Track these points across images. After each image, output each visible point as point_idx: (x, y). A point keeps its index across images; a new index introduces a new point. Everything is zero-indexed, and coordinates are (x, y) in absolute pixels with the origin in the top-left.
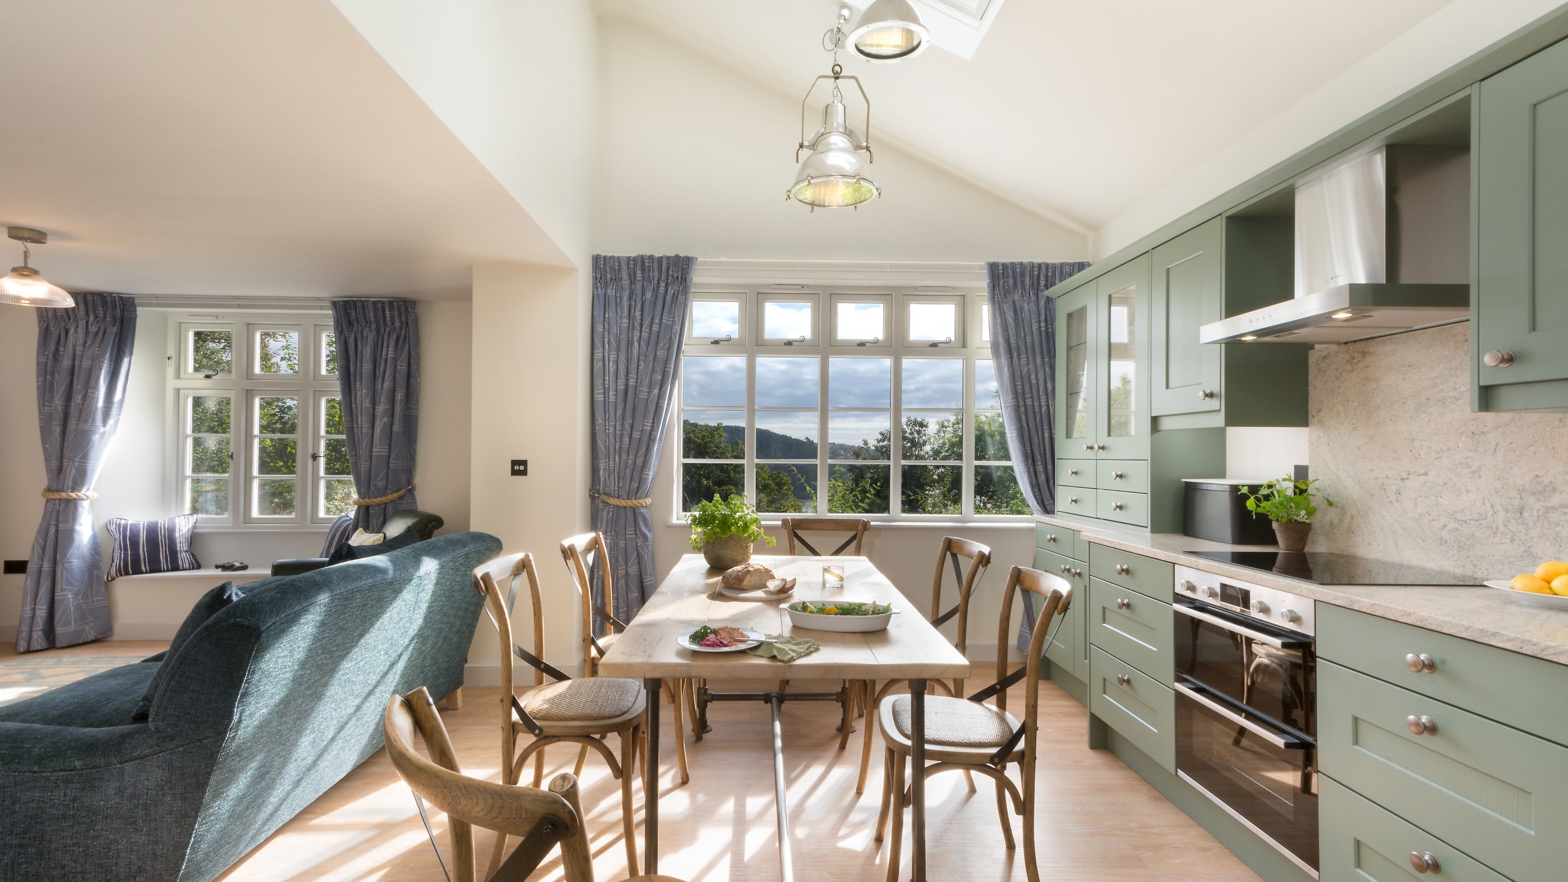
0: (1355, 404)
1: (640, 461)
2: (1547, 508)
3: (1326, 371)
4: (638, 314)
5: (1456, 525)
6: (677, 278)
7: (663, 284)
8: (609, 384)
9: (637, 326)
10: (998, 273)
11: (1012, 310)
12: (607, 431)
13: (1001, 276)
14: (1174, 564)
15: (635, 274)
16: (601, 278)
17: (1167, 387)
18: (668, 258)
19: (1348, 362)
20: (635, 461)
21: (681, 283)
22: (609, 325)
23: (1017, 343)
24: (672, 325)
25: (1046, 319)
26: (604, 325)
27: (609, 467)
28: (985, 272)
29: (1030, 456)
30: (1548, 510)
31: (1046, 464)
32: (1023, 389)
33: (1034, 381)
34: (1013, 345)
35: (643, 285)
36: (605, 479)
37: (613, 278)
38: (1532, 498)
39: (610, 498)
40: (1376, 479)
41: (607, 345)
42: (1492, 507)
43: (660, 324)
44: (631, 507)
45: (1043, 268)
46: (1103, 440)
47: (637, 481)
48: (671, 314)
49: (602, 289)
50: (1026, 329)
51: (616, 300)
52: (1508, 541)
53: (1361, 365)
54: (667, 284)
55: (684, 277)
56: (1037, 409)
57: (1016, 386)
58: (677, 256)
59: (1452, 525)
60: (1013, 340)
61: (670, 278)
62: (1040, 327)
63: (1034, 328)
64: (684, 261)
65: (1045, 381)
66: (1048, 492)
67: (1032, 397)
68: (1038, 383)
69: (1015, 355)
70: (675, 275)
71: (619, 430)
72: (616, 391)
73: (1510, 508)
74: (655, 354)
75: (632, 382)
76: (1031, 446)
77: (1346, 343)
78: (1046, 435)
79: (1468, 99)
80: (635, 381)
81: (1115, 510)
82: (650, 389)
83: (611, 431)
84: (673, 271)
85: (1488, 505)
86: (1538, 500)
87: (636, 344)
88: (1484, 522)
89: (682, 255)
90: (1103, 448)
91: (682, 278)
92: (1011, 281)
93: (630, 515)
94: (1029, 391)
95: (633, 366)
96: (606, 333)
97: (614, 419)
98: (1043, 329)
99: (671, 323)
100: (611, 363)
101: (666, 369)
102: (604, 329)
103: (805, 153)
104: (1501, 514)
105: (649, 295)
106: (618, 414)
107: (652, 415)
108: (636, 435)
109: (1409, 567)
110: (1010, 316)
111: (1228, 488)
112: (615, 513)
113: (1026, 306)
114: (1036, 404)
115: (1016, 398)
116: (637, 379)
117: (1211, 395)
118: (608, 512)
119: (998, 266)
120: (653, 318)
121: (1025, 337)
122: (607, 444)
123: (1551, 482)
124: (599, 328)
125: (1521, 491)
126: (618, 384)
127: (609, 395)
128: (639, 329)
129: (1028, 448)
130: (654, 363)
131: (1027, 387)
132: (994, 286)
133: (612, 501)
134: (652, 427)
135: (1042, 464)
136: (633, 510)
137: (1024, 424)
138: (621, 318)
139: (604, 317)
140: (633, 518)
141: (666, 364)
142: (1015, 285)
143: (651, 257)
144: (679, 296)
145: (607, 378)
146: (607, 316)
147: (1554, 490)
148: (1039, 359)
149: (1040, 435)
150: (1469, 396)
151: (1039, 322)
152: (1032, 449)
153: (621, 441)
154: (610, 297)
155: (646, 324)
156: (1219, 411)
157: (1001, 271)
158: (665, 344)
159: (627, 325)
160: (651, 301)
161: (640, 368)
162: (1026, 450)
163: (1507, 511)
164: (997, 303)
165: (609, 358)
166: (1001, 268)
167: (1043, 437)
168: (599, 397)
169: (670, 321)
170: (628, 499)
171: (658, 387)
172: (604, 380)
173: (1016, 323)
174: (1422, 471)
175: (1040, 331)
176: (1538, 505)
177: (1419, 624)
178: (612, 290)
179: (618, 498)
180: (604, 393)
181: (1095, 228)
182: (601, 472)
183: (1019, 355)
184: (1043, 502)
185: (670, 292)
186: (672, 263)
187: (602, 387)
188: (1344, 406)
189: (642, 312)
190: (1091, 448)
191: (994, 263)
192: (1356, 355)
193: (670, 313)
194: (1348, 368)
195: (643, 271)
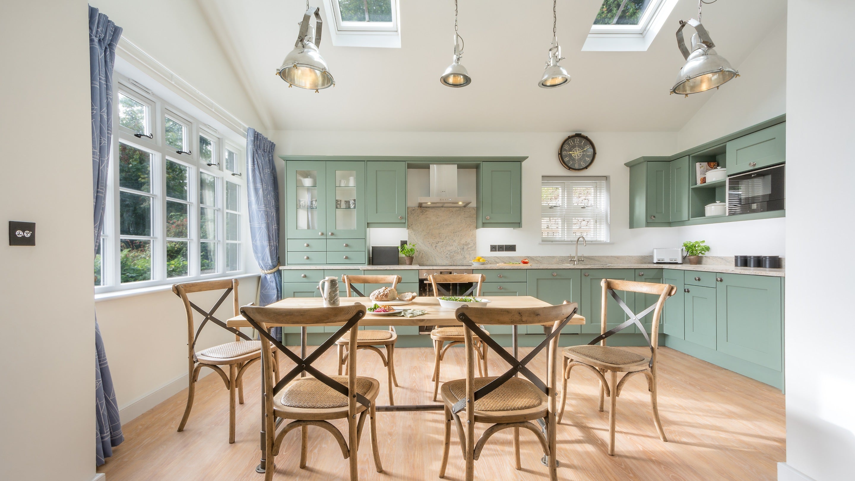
0: (423, 224)
3: (414, 214)
5: (450, 253)
14: (420, 270)
17: (376, 212)
19: (421, 212)
30: (468, 248)
38: (465, 246)
42: (458, 248)
46: (332, 230)
52: (461, 255)
53: (425, 213)
73: (461, 248)
79: (479, 164)
88: (456, 252)
90: (332, 234)
104: (459, 250)
123: (468, 242)
125: (463, 244)
147: (469, 244)
156: (405, 223)
174: (442, 241)
176: (466, 247)
188: (420, 224)
190: (323, 234)
192: (424, 211)
194: (422, 214)
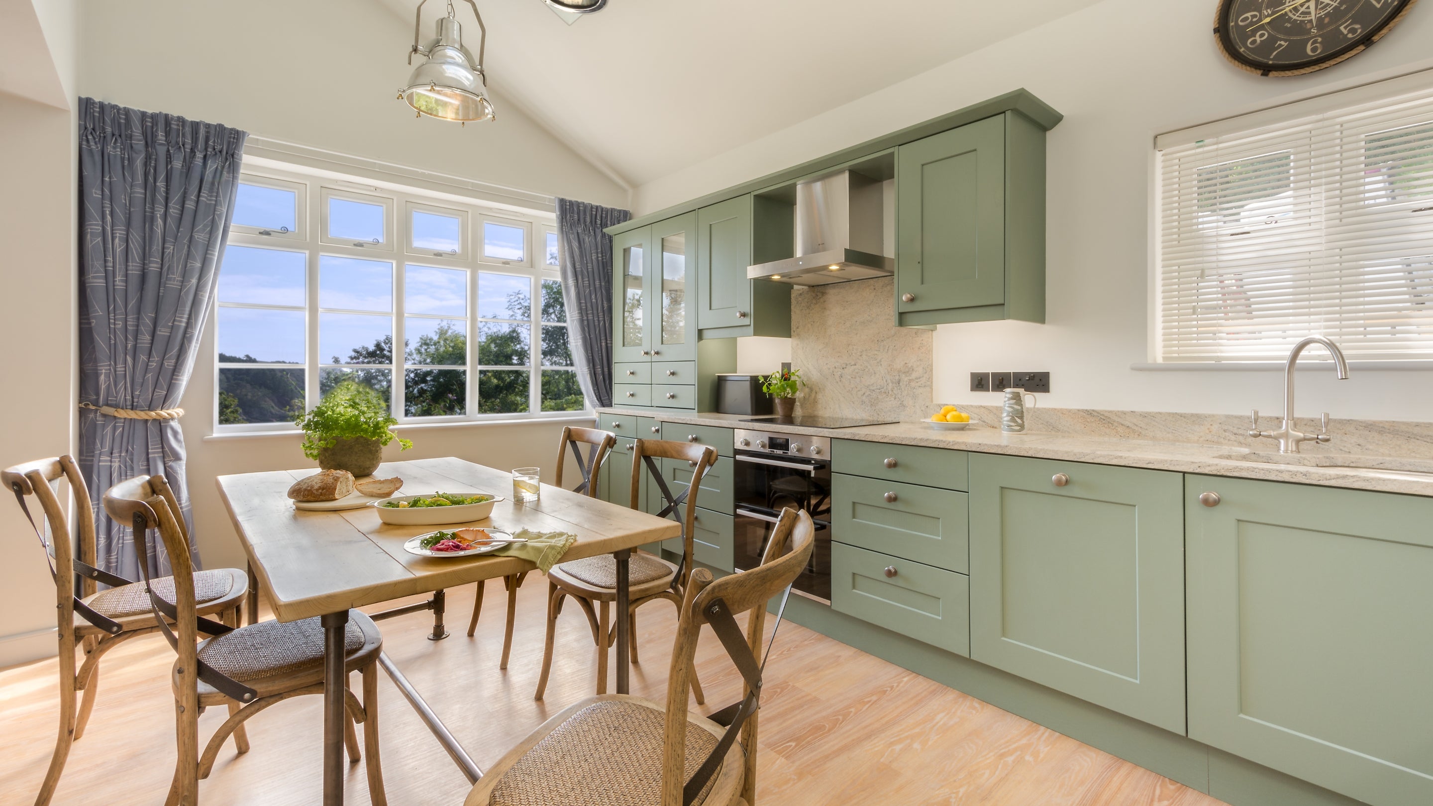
0: (818, 323)
1: (169, 364)
2: (910, 380)
3: (801, 303)
4: (161, 184)
5: (870, 393)
6: (221, 152)
7: (199, 156)
8: (114, 267)
9: (160, 197)
10: (566, 208)
11: (577, 241)
12: (112, 326)
13: (568, 211)
14: (734, 429)
15: (154, 136)
16: (93, 129)
17: (710, 309)
18: (208, 126)
19: (814, 298)
20: (162, 364)
21: (227, 159)
22: (111, 192)
23: (581, 268)
24: (215, 205)
25: (602, 251)
26: (103, 191)
27: (115, 371)
28: (556, 205)
29: (591, 360)
31: (603, 367)
32: (586, 306)
33: (594, 300)
34: (578, 269)
35: (168, 151)
36: (109, 386)
37: (117, 133)
38: (904, 375)
39: (120, 410)
40: (829, 369)
41: (109, 217)
42: (886, 381)
43: (198, 202)
44: (155, 420)
45: (600, 210)
46: (657, 346)
47: (165, 387)
48: (212, 192)
49: (96, 143)
50: (588, 257)
51: (123, 162)
52: (893, 399)
53: (822, 300)
54: (205, 157)
55: (230, 152)
56: (596, 324)
57: (580, 303)
58: (221, 127)
59: (868, 393)
60: (578, 265)
61: (210, 150)
62: (598, 257)
63: (593, 257)
64: (231, 134)
65: (602, 301)
66: (605, 390)
67: (593, 314)
68: (597, 302)
69: (580, 277)
70: (218, 148)
71: (133, 326)
72: (126, 275)
73: (894, 381)
74: (191, 237)
75: (154, 267)
76: (592, 353)
77: (813, 286)
78: (604, 344)
79: (892, 154)
80: (159, 266)
81: (669, 398)
82: (184, 277)
83: (119, 326)
84: (214, 142)
85: (885, 380)
86: (906, 376)
87: (160, 222)
88: (883, 390)
89: (228, 125)
90: (657, 353)
91: (227, 153)
92: (576, 217)
93: (153, 429)
94: (591, 308)
95: (156, 247)
96: (107, 203)
97: (123, 310)
98: (600, 259)
99: (214, 202)
100: (117, 241)
101: (208, 256)
102: (103, 195)
103: (418, 59)
104: (890, 384)
105: (177, 164)
106: (130, 307)
107: (187, 309)
108: (162, 332)
109: (846, 419)
110: (575, 244)
111: (748, 378)
112: (126, 428)
113: (587, 238)
114: (596, 319)
115: (581, 313)
116: (162, 265)
117: (744, 315)
118: (115, 429)
119: (566, 202)
120: (185, 193)
121: (587, 263)
122: (113, 342)
123: (912, 366)
124: (94, 193)
125: (899, 371)
126: (130, 268)
127: (114, 281)
128: (164, 203)
129: (590, 355)
130: (189, 247)
131: (589, 305)
132: (562, 218)
133: (122, 414)
134: (188, 323)
135: (600, 368)
136: (158, 423)
137: (587, 335)
138: (132, 186)
139: (103, 181)
140: (159, 433)
141: (207, 250)
142: (579, 220)
143: (181, 121)
144: (225, 173)
145: (110, 259)
146: (107, 179)
148: (597, 283)
149: (599, 345)
150: (895, 319)
151: (597, 253)
152: (592, 356)
153: (136, 338)
154: (112, 158)
155: (175, 199)
156: (750, 325)
157: (568, 207)
158: (205, 226)
159: (143, 196)
160: (181, 172)
161: (167, 251)
162: (588, 356)
163: (893, 383)
164: (565, 233)
165: (112, 234)
166: (568, 204)
167: (601, 345)
168: (96, 281)
169: (211, 200)
170: (149, 410)
171: (196, 276)
172: (105, 261)
173: (581, 252)
174: (853, 363)
175: (598, 261)
176: (906, 379)
177: (891, 442)
178: (115, 148)
179: (132, 409)
180: (106, 278)
181: (635, 184)
182: (102, 378)
183: (583, 278)
184: (600, 398)
185: (211, 167)
186: (212, 132)
187: (102, 270)
188: (812, 325)
189: (167, 183)
190: (646, 353)
191: (563, 199)
192: (818, 294)
193: (211, 190)
194: (814, 301)
195: (167, 134)
